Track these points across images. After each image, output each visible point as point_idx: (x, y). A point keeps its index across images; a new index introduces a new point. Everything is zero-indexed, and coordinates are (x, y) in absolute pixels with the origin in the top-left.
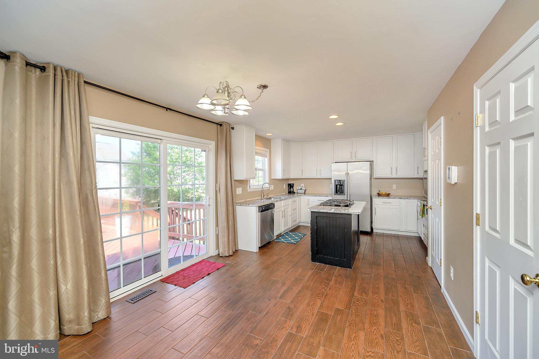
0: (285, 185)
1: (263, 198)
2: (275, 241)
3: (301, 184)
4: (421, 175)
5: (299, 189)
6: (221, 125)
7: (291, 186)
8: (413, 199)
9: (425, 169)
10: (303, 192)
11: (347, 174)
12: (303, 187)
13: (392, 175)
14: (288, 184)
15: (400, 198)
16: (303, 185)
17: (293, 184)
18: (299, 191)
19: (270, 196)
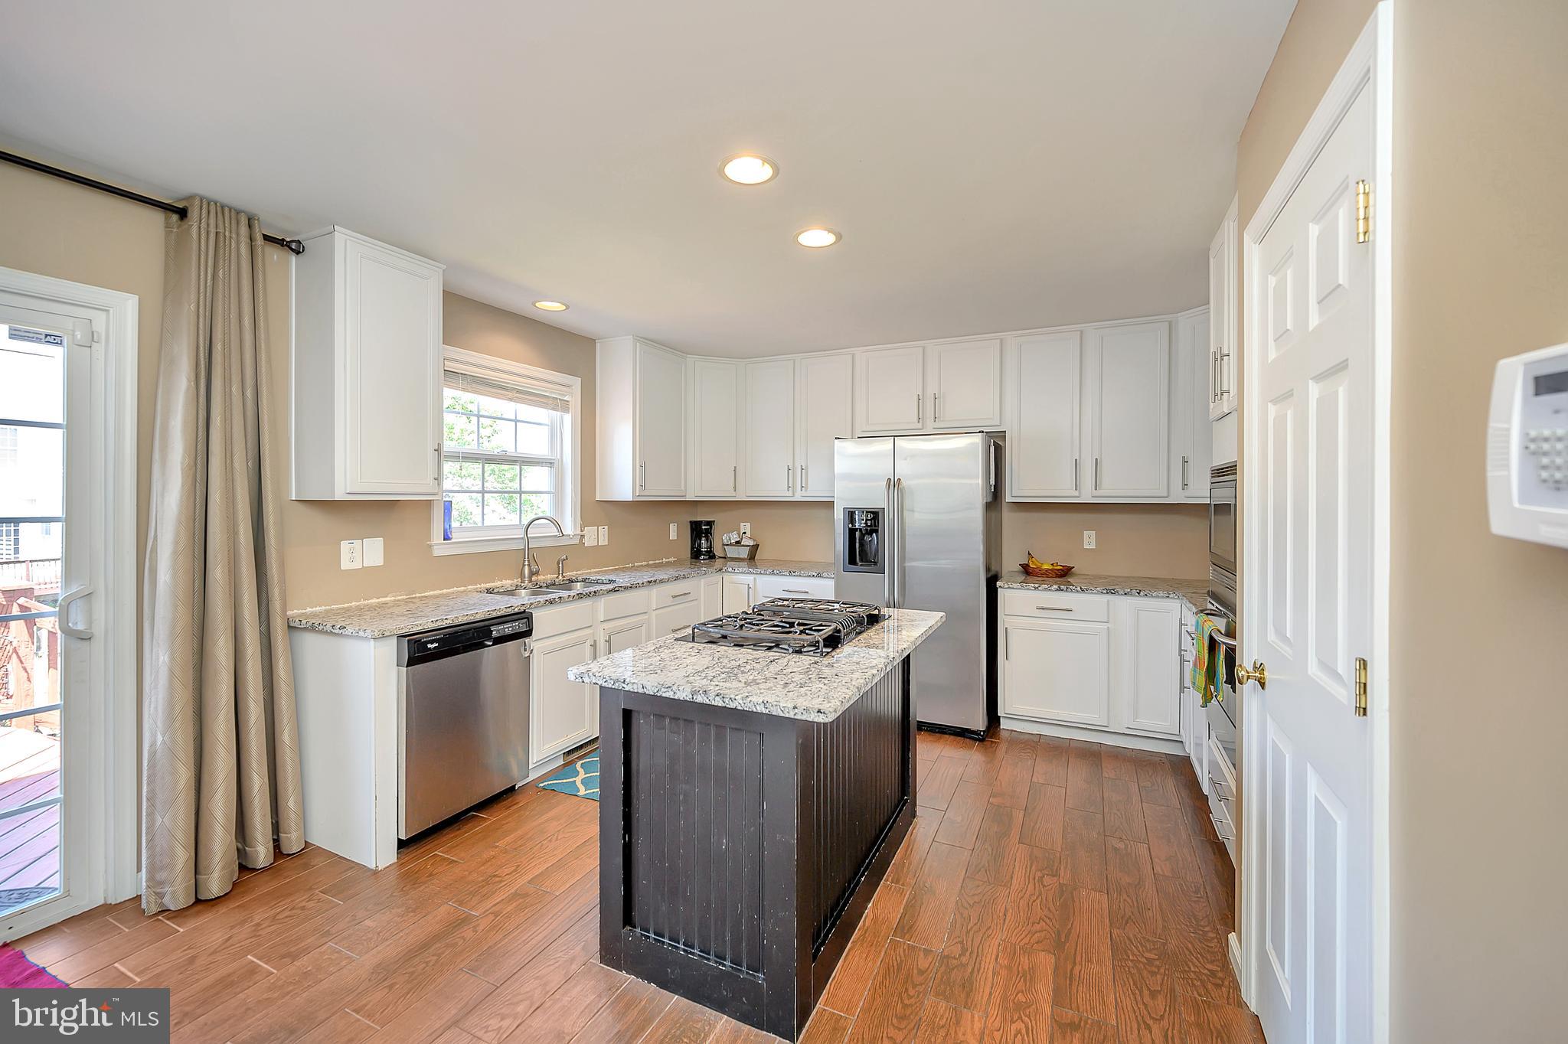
0: (673, 528)
1: (531, 581)
2: (542, 785)
3: (742, 524)
4: (1200, 491)
5: (731, 544)
6: (183, 213)
7: (700, 531)
8: (1161, 593)
9: (1220, 461)
10: (744, 553)
11: (894, 484)
12: (748, 534)
13: (1076, 493)
14: (691, 522)
15: (1110, 592)
16: (746, 527)
17: (710, 523)
18: (732, 552)
19: (569, 574)
